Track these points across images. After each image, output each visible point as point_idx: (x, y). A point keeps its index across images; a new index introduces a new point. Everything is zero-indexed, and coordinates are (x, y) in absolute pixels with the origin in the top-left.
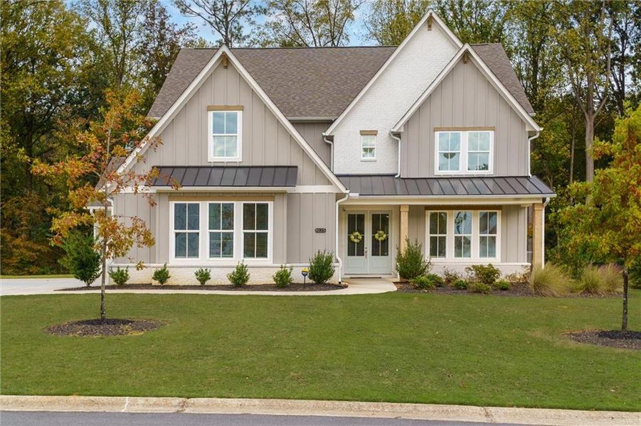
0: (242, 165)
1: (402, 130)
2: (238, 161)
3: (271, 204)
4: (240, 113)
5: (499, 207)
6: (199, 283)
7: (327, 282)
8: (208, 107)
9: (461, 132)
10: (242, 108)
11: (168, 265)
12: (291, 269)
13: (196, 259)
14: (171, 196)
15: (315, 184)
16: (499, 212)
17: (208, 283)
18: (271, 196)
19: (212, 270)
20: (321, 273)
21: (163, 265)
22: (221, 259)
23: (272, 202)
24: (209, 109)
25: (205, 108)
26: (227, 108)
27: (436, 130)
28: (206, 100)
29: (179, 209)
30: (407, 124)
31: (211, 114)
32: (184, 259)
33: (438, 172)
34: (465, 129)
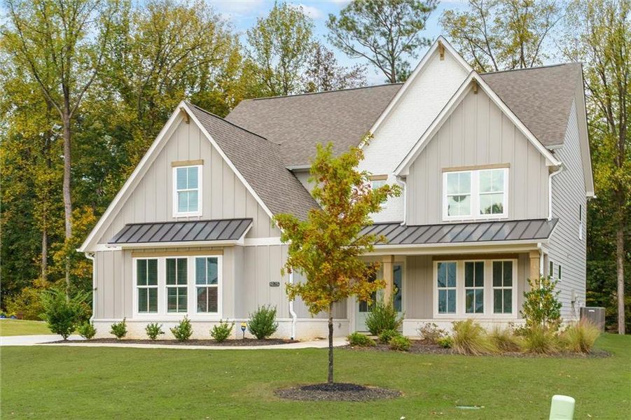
0: (202, 219)
1: (407, 173)
2: (199, 215)
3: (220, 258)
4: (200, 167)
5: (515, 255)
6: (148, 337)
7: (270, 337)
8: (172, 163)
9: (471, 171)
10: (202, 162)
11: (127, 320)
12: (233, 324)
13: (156, 314)
14: (134, 252)
15: (270, 236)
16: (515, 261)
17: (159, 337)
18: (221, 249)
19: (164, 324)
20: (263, 327)
21: (122, 320)
22: (177, 314)
23: (221, 256)
24: (174, 165)
25: (170, 164)
26: (189, 163)
27: (445, 170)
28: (172, 156)
29: (141, 264)
30: (413, 166)
31: (175, 169)
32: (146, 314)
33: (446, 218)
34: (476, 168)
